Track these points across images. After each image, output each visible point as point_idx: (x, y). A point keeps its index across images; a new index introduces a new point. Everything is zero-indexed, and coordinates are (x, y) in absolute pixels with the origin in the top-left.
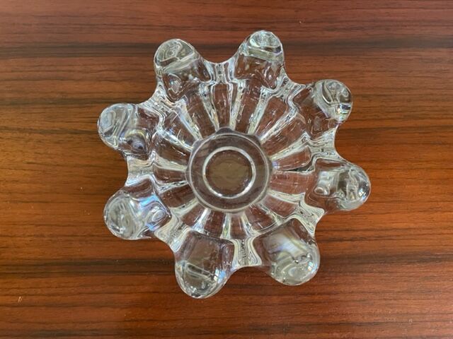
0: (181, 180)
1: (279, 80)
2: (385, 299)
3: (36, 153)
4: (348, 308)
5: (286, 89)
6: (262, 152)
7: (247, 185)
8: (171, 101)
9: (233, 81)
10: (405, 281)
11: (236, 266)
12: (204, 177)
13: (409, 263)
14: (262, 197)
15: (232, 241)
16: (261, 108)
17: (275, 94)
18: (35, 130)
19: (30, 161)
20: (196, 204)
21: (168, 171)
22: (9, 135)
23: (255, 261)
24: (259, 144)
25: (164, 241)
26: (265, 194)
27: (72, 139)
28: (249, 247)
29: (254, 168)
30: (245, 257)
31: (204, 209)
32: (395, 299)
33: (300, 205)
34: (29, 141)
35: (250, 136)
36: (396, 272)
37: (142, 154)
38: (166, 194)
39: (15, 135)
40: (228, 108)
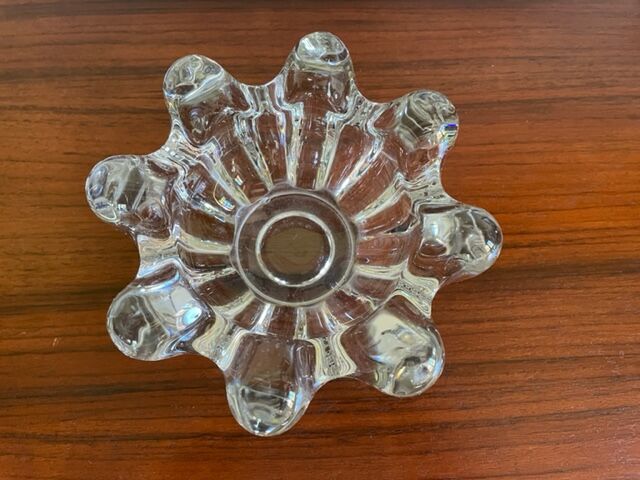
0: (225, 267)
1: (350, 101)
2: (583, 325)
3: (78, 140)
4: (532, 339)
5: (363, 113)
6: (340, 214)
7: (323, 264)
8: (195, 145)
9: (284, 108)
10: (609, 299)
11: (322, 379)
12: (259, 259)
13: (612, 275)
14: (348, 278)
15: (311, 341)
16: (330, 147)
17: (347, 120)
18: (77, 109)
19: (70, 150)
20: (251, 300)
21: (204, 256)
22: (39, 116)
23: (348, 368)
24: (334, 202)
25: (207, 356)
26: (351, 272)
27: (128, 120)
28: (337, 350)
29: (331, 240)
30: (332, 365)
31: (264, 304)
32: (597, 325)
33: (403, 277)
34: (68, 123)
35: (318, 193)
36: (595, 287)
37: (160, 229)
38: (203, 288)
39: (46, 117)
40: (281, 151)
